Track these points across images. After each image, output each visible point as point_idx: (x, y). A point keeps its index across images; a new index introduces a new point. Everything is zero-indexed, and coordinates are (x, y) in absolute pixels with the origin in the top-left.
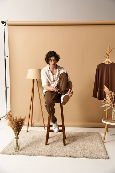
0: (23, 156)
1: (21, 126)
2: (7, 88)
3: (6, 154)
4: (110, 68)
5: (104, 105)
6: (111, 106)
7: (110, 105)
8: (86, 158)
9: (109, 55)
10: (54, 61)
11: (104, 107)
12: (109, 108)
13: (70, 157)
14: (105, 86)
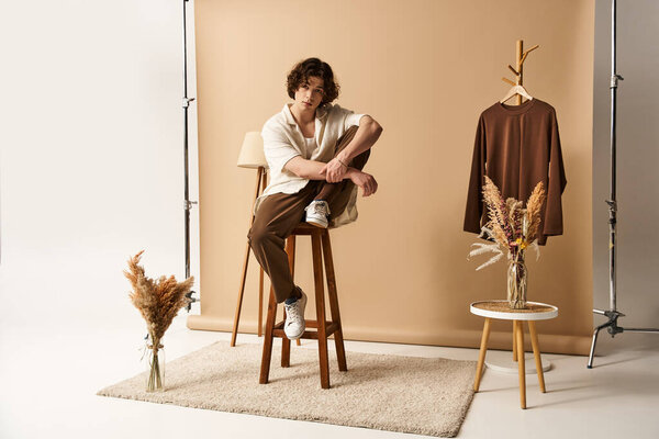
0: (167, 405)
1: (171, 306)
2: (188, 203)
3: (114, 396)
4: (524, 118)
5: (479, 247)
6: (506, 254)
7: (501, 248)
8: (372, 427)
9: (521, 72)
10: (313, 95)
11: (478, 256)
12: (497, 257)
13: (317, 419)
14: (488, 180)
